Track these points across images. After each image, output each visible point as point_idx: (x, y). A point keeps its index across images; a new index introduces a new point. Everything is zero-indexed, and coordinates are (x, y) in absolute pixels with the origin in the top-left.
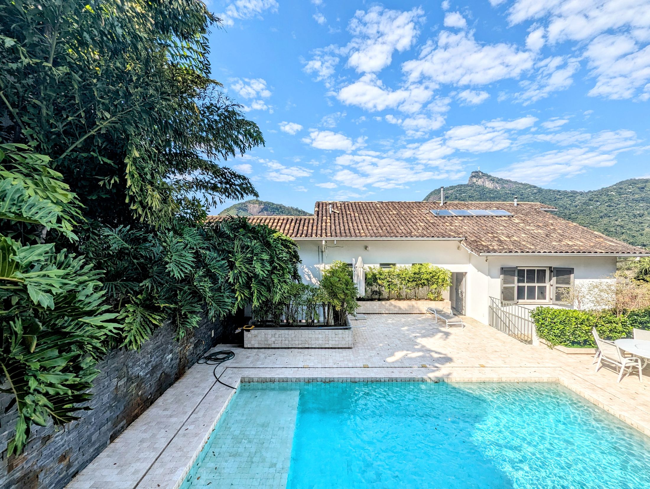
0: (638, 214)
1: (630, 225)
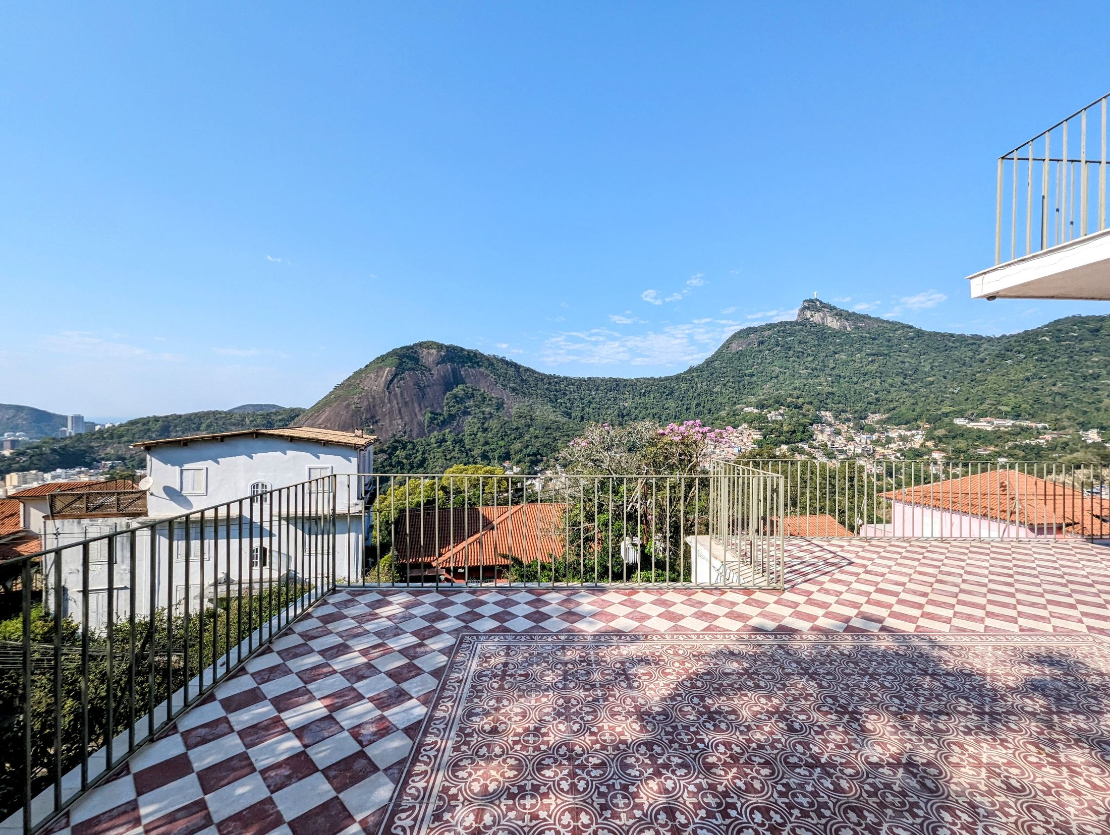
0: (1091, 375)
1: (1079, 394)
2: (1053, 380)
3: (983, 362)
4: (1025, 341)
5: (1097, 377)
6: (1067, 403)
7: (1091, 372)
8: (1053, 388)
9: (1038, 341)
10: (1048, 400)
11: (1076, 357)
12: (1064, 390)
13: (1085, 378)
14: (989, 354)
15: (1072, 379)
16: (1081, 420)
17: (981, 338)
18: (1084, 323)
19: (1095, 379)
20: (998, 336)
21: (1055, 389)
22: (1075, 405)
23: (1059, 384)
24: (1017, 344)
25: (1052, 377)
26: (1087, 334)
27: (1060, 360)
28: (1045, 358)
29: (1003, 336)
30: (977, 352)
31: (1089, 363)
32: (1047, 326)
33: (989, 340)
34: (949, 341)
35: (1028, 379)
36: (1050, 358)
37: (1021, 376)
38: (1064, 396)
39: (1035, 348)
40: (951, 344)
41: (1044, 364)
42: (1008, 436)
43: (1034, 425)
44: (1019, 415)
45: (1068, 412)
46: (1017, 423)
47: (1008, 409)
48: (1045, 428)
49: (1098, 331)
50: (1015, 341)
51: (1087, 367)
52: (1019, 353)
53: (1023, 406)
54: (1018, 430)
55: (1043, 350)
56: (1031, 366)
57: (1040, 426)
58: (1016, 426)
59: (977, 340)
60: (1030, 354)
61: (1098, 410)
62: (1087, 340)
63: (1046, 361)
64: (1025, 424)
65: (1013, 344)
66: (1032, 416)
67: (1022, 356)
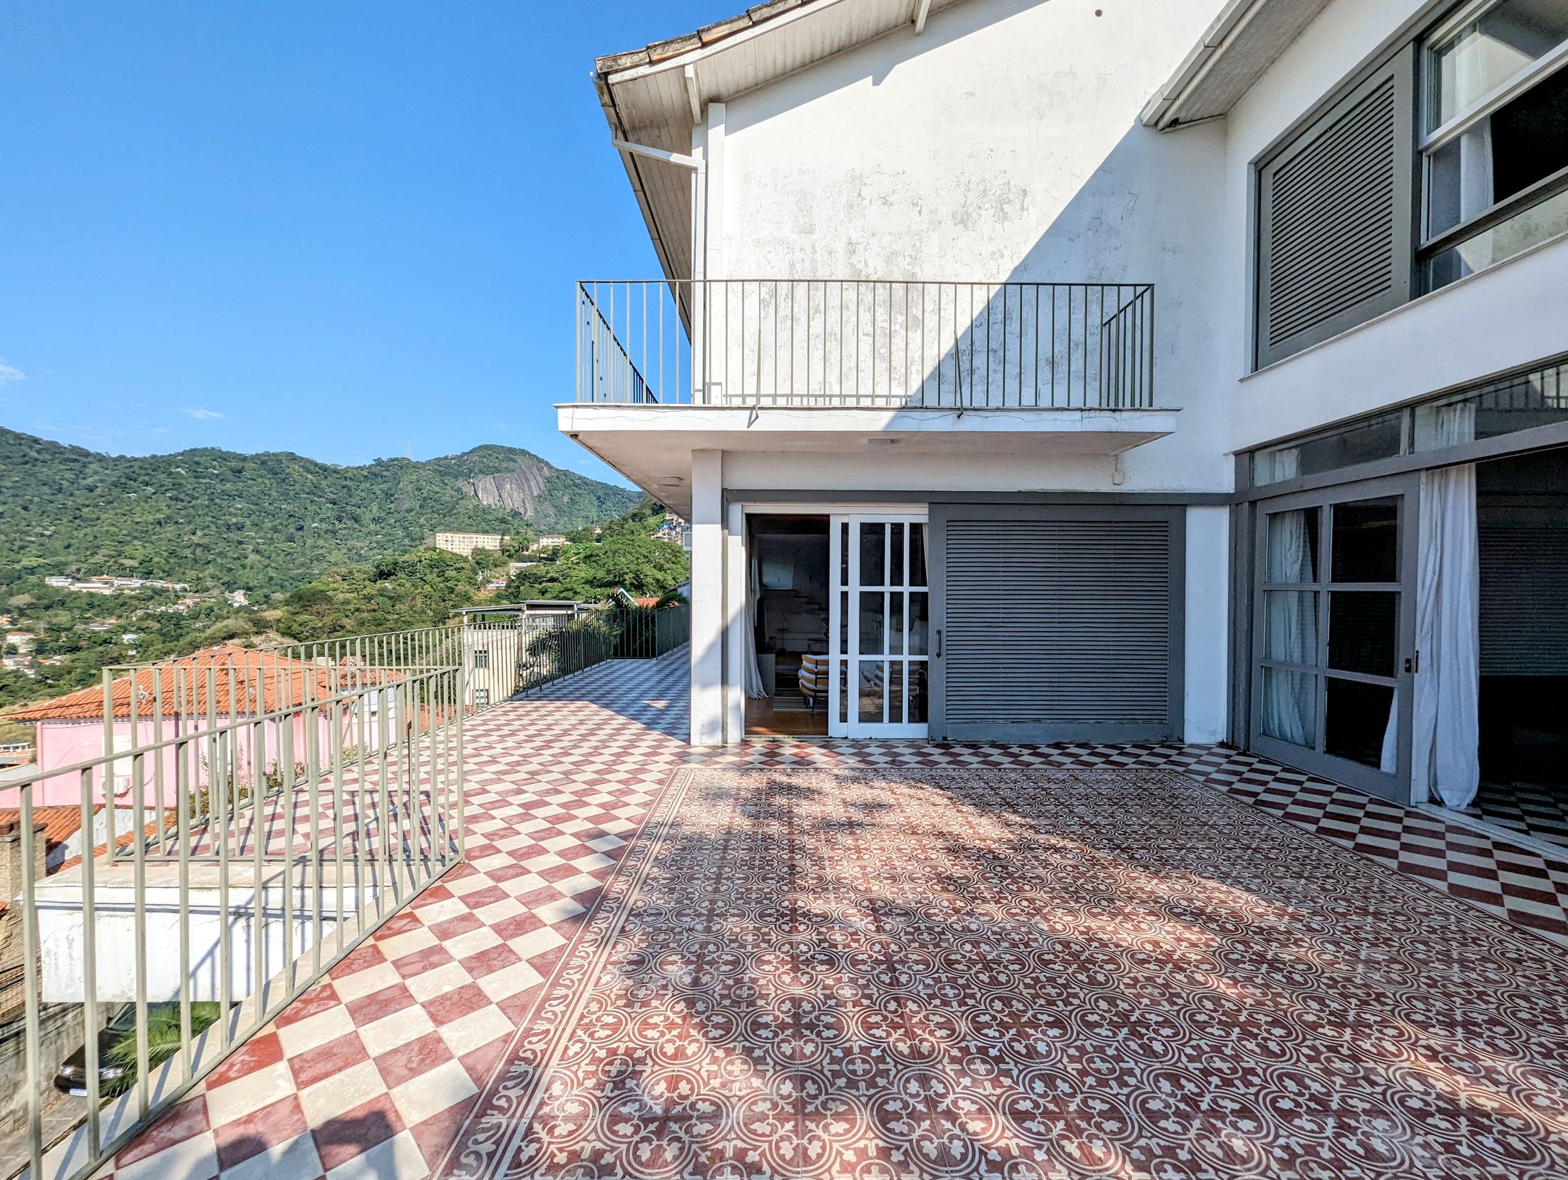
2: (192, 526)
3: (91, 490)
4: (154, 470)
5: (240, 528)
6: (211, 557)
7: (234, 520)
8: (192, 537)
9: (171, 473)
10: (187, 552)
11: (217, 501)
12: (205, 541)
13: (228, 527)
14: (102, 481)
15: (213, 528)
16: (226, 579)
17: (87, 454)
18: (225, 459)
19: (238, 529)
20: (114, 455)
21: (195, 539)
22: (219, 560)
23: (199, 533)
24: (143, 472)
25: (190, 523)
26: (229, 475)
27: (199, 501)
28: (182, 496)
29: (122, 457)
30: (80, 474)
31: (232, 510)
32: (182, 454)
33: (101, 459)
34: (31, 448)
35: (160, 523)
36: (188, 499)
37: (151, 518)
38: (206, 548)
39: (168, 482)
40: (34, 454)
41: (180, 505)
42: (136, 603)
43: (170, 585)
44: (150, 573)
45: (211, 570)
46: (148, 584)
47: (135, 563)
48: (185, 590)
49: (240, 472)
50: (141, 468)
51: (230, 514)
52: (147, 485)
53: (156, 560)
54: (150, 593)
55: (177, 486)
56: (163, 506)
57: (178, 587)
58: (147, 588)
59: (79, 457)
60: (159, 491)
61: (244, 567)
62: (228, 481)
63: (182, 501)
64: (159, 584)
65: (137, 470)
66: (168, 574)
67: (150, 489)
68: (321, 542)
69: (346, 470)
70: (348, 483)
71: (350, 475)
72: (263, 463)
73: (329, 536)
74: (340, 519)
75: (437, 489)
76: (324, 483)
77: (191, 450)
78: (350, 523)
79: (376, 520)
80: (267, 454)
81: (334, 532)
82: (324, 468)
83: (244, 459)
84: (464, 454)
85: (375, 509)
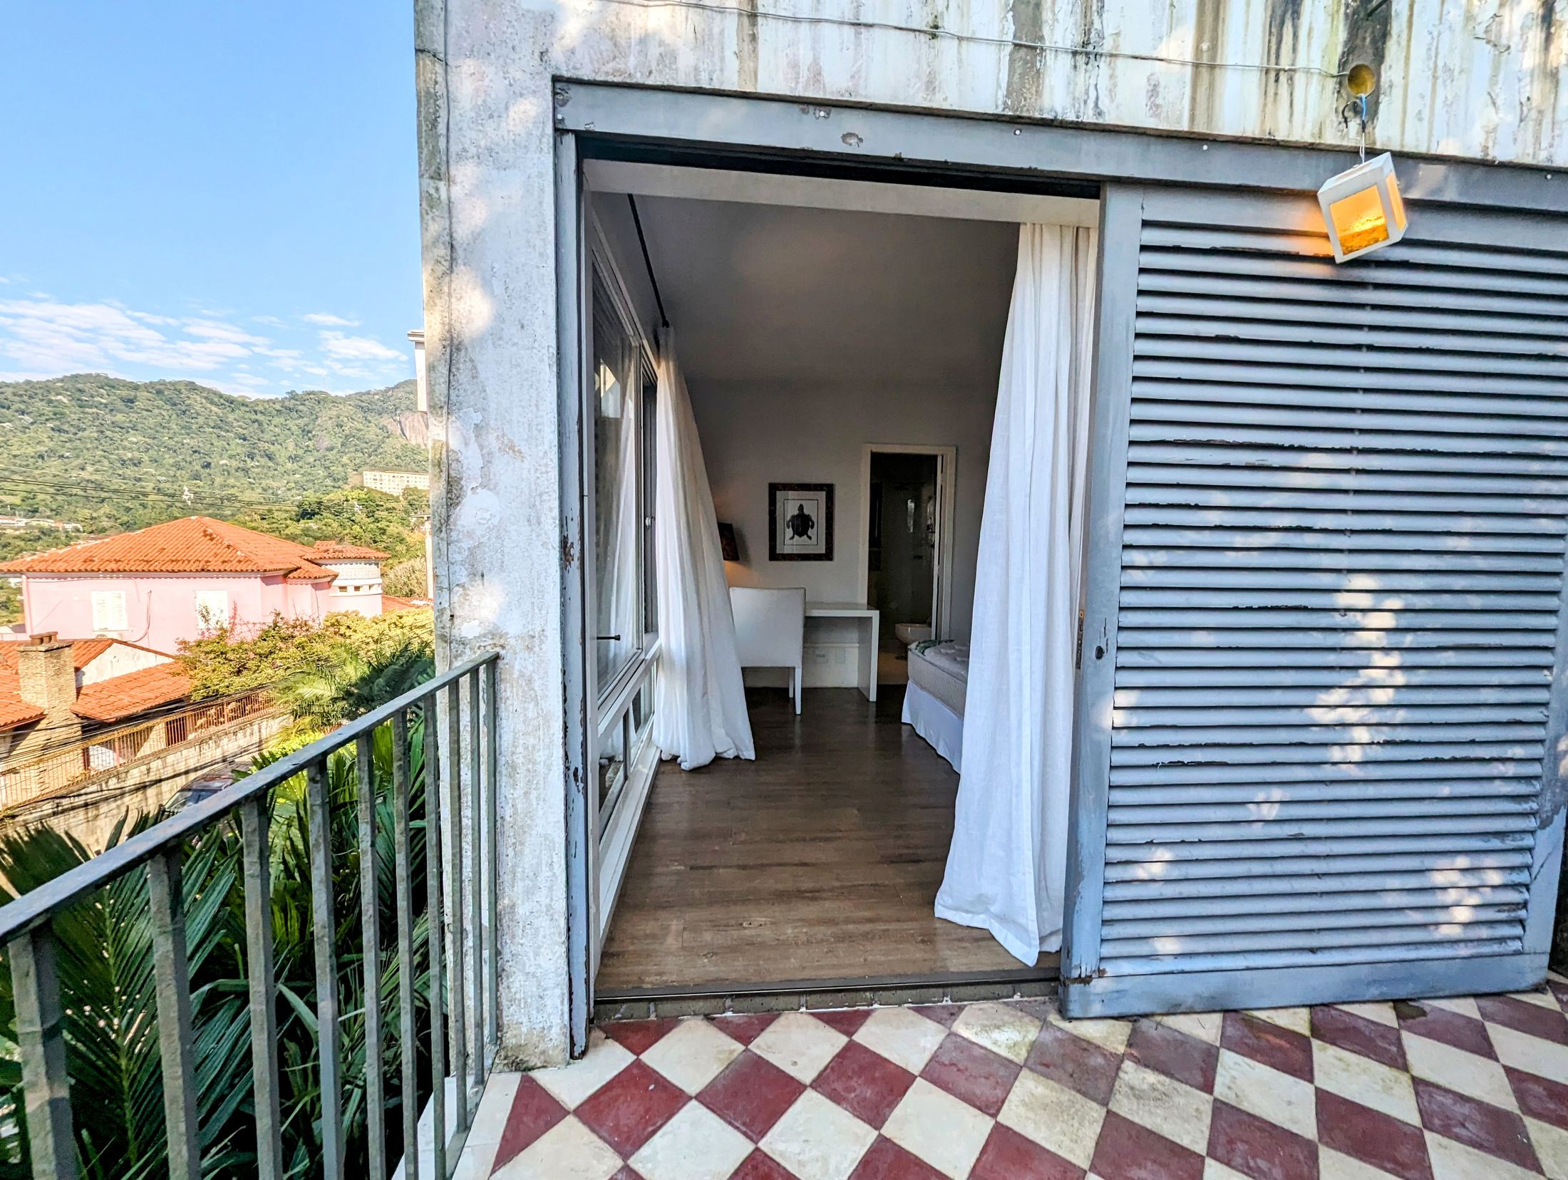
2: (80, 461)
4: (30, 397)
5: (137, 463)
6: (105, 495)
7: (129, 455)
8: (81, 472)
9: (50, 402)
10: (77, 489)
11: (108, 433)
12: (98, 477)
13: (123, 462)
15: (106, 463)
16: (125, 519)
18: (113, 387)
19: (135, 465)
21: (85, 475)
22: (114, 498)
23: (90, 468)
24: (17, 399)
25: (78, 457)
26: (120, 404)
27: (86, 434)
28: (66, 427)
31: (126, 443)
32: (62, 380)
35: (41, 457)
36: (73, 430)
37: (30, 451)
38: (99, 485)
39: (48, 410)
41: (64, 437)
42: (22, 544)
43: (60, 526)
44: (36, 511)
45: (106, 508)
46: (34, 523)
47: (17, 500)
48: (78, 530)
49: (132, 401)
50: (15, 394)
51: (124, 448)
52: (23, 413)
53: (41, 497)
54: (37, 533)
55: (59, 415)
56: (44, 437)
57: (69, 527)
58: (32, 527)
60: (40, 419)
61: (144, 506)
62: (120, 411)
63: (67, 432)
64: (46, 524)
65: (11, 397)
66: (57, 512)
67: (28, 419)
68: (231, 481)
69: (257, 402)
70: (260, 417)
71: (260, 408)
72: (159, 392)
73: (240, 474)
74: (251, 456)
75: (360, 426)
76: (231, 417)
77: (73, 376)
78: (264, 461)
79: (293, 459)
80: (163, 383)
81: (246, 471)
82: (231, 401)
83: (136, 387)
84: (388, 390)
85: (291, 446)
